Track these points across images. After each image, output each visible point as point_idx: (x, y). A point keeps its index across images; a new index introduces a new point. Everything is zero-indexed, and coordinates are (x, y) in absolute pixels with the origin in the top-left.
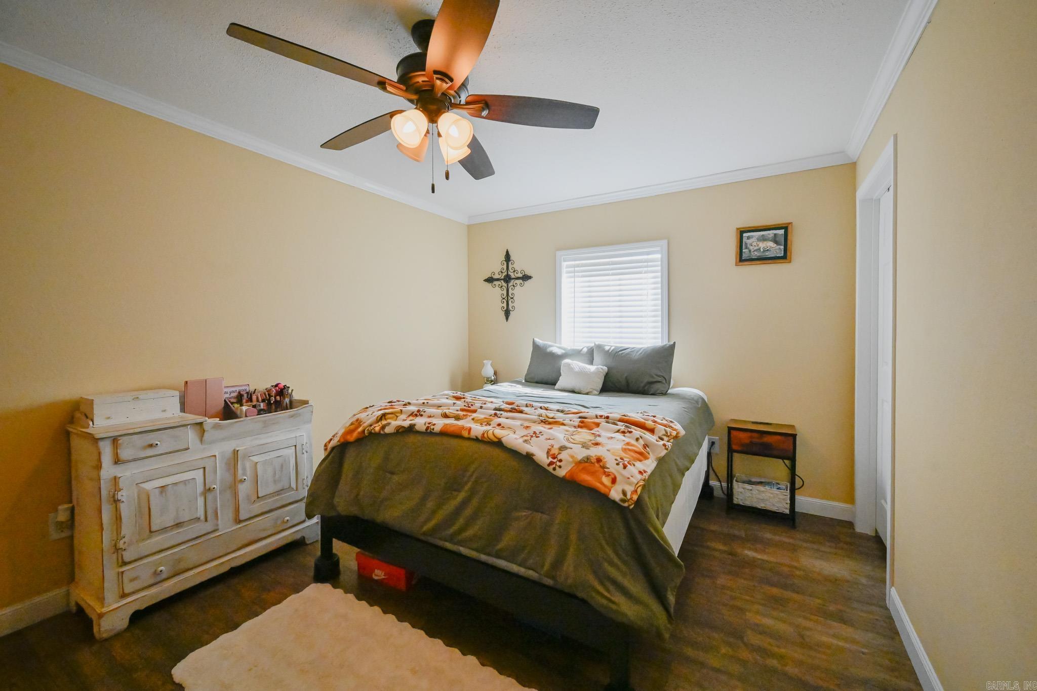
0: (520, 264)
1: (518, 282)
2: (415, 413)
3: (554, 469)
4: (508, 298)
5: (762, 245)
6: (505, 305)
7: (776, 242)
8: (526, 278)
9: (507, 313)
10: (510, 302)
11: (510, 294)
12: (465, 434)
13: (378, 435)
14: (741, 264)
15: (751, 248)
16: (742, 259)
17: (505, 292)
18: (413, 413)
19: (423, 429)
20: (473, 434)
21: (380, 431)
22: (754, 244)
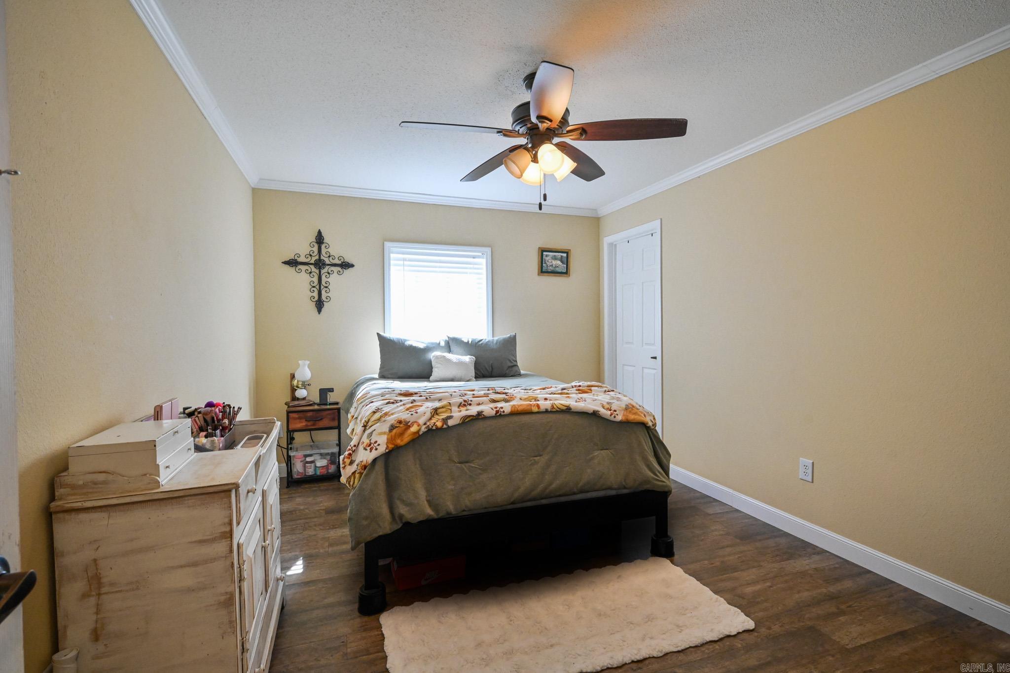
0: (336, 248)
1: (336, 269)
2: (463, 404)
3: (615, 417)
4: (320, 287)
5: (555, 263)
6: (316, 294)
7: (562, 262)
8: (346, 266)
9: (319, 305)
10: (323, 292)
11: (323, 283)
12: (535, 409)
13: (441, 429)
14: (542, 274)
15: (548, 263)
16: (543, 271)
17: (316, 280)
18: (461, 403)
19: (493, 413)
20: (543, 408)
21: (443, 426)
22: (550, 261)
